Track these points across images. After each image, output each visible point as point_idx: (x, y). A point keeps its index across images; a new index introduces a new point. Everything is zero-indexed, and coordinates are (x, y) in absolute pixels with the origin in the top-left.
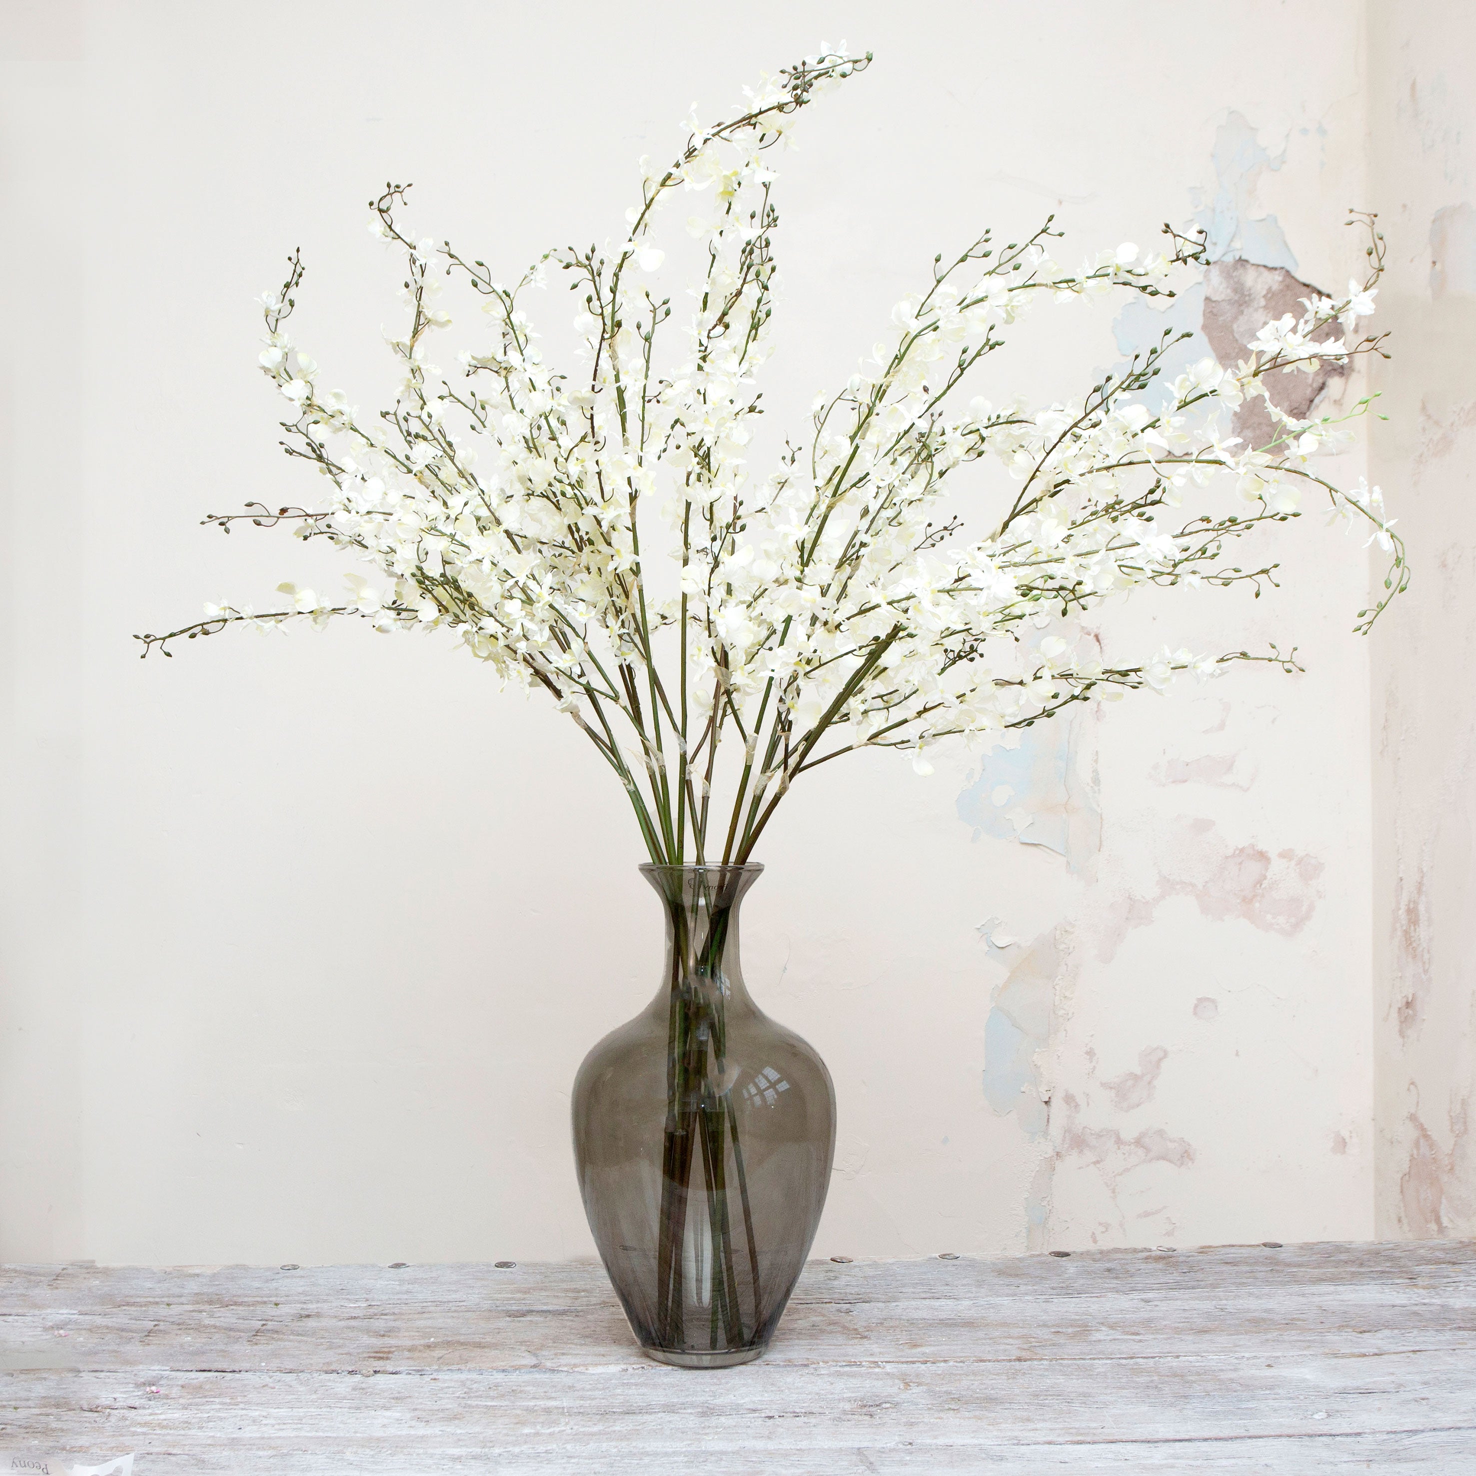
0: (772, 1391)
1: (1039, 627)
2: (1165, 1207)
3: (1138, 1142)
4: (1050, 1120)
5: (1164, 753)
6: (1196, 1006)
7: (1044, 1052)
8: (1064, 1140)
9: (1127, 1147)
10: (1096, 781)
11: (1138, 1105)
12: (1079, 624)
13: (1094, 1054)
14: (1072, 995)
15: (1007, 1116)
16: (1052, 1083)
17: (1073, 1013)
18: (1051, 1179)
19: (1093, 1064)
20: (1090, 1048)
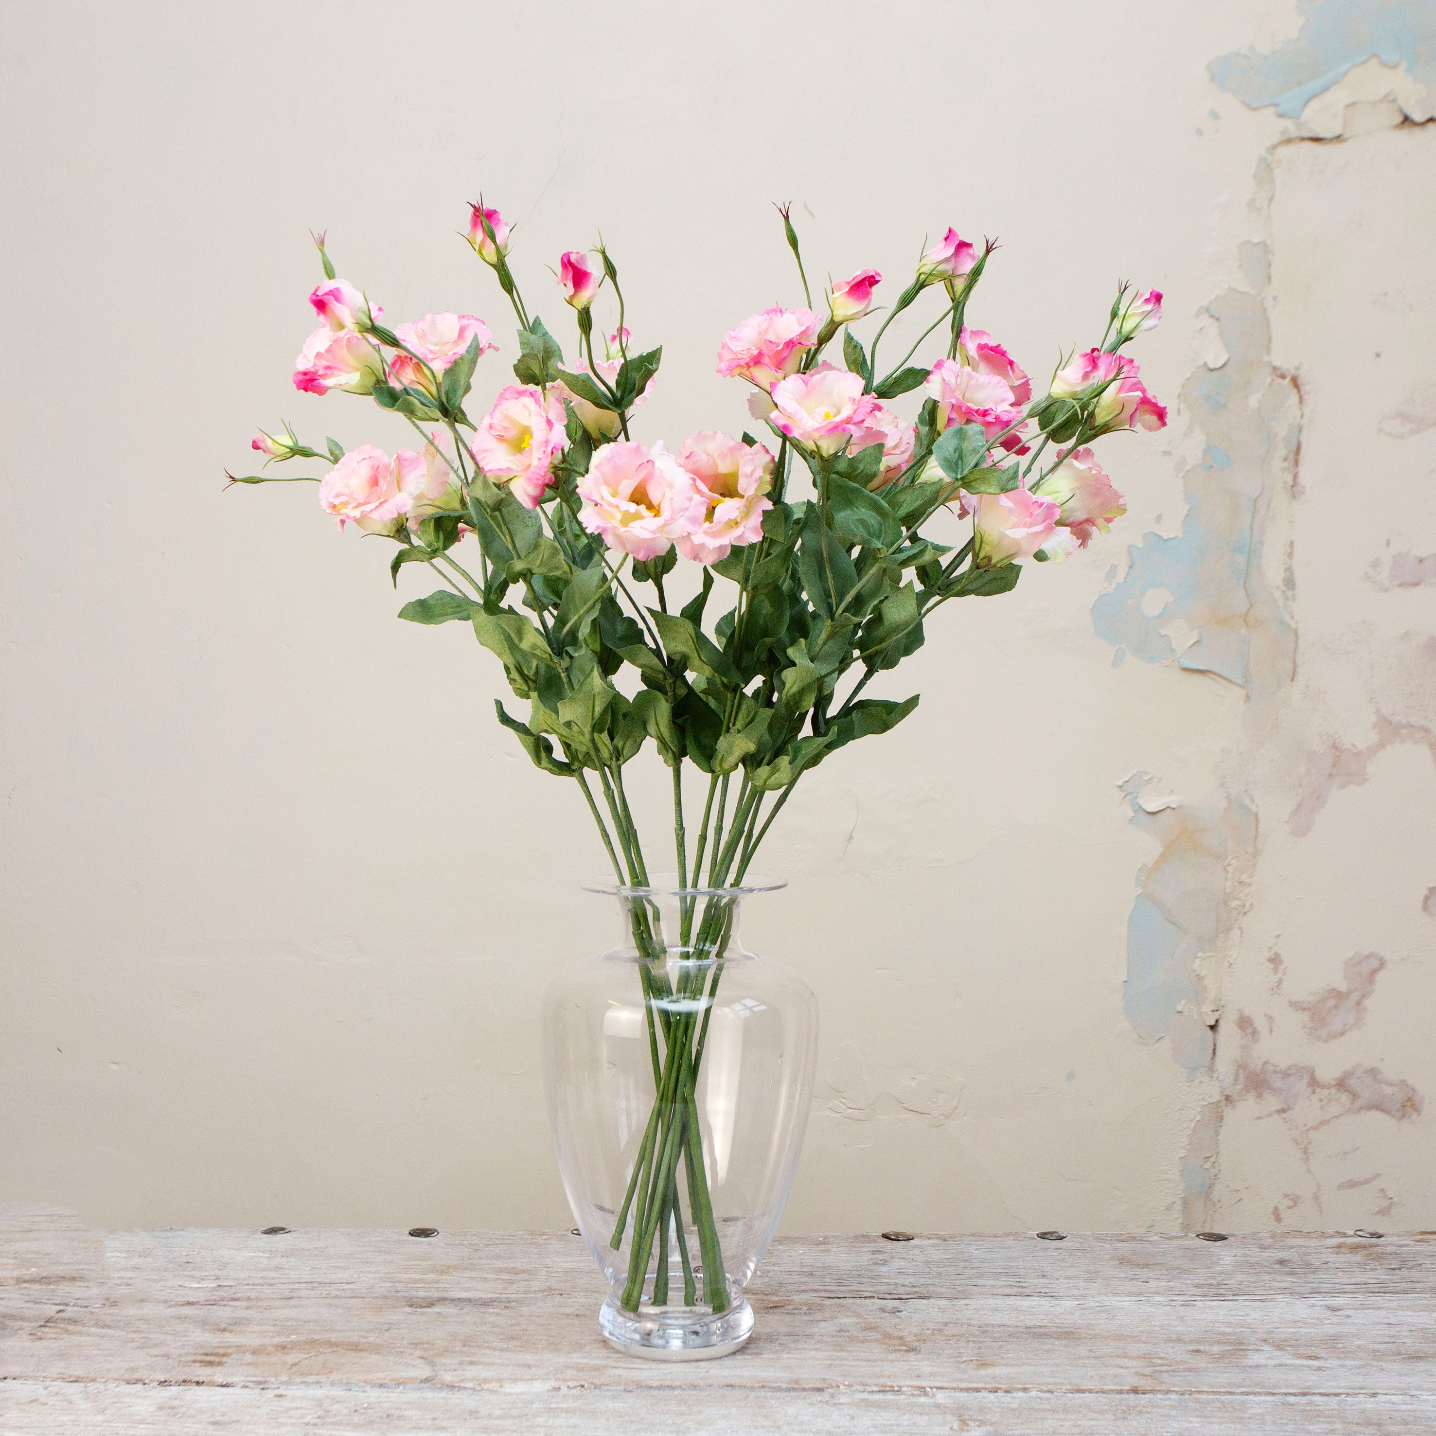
0: (763, 1427)
1: (1212, 366)
2: (1378, 1176)
3: (1341, 1084)
4: (1218, 1052)
5: (1388, 544)
6: (1427, 899)
7: (1211, 957)
8: (1236, 1079)
9: (1326, 1091)
10: (1290, 583)
11: (1342, 1033)
12: (1269, 363)
13: (1281, 962)
14: (1250, 880)
15: (1157, 1045)
16: (1220, 1000)
17: (1252, 905)
18: (1217, 1133)
19: (1279, 975)
20: (1275, 953)
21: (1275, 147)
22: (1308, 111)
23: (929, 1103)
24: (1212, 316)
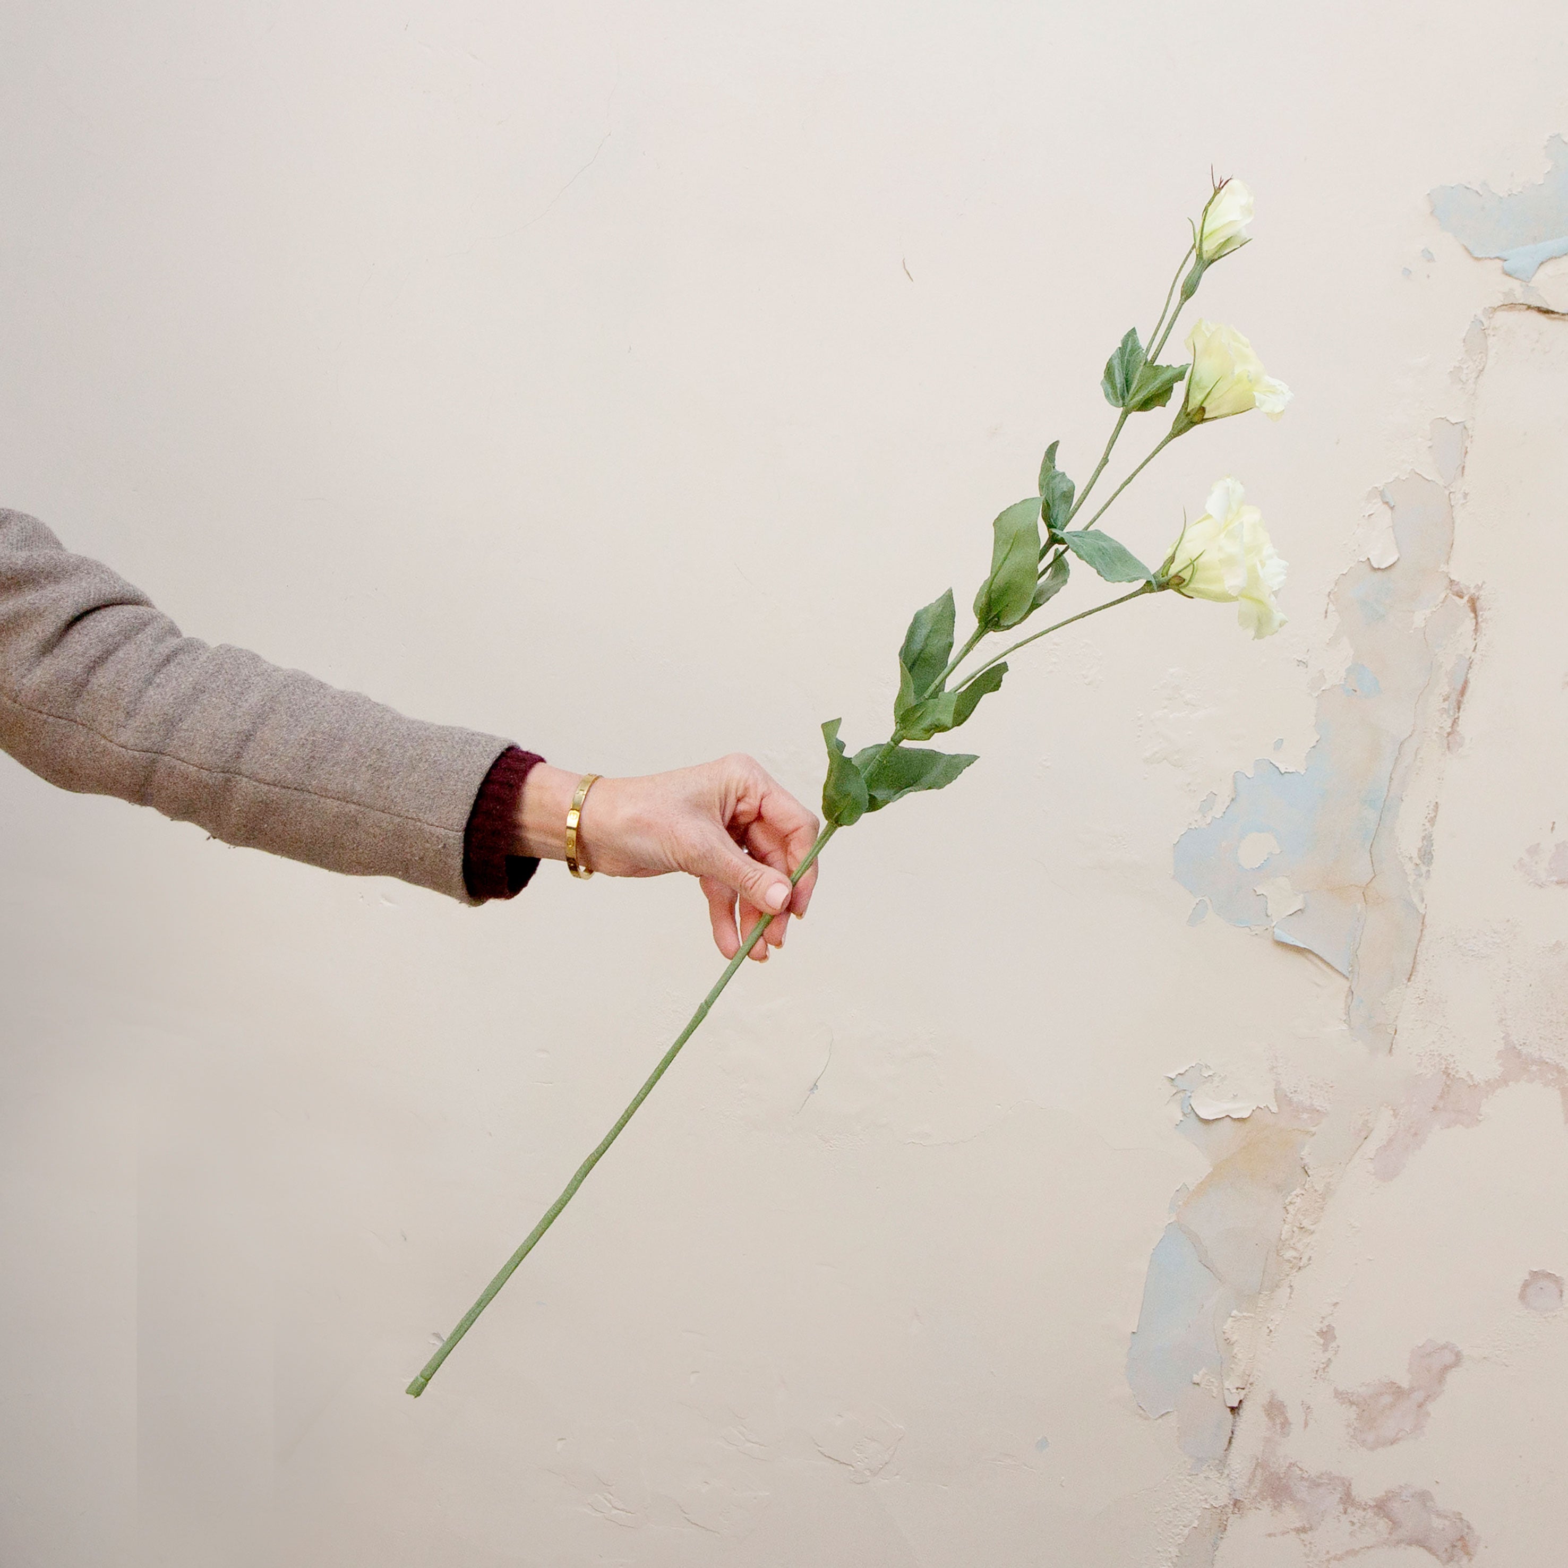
1: (1376, 566)
3: (1381, 1507)
4: (1235, 1443)
5: (1553, 829)
6: (1526, 1285)
7: (1246, 1318)
8: (1251, 1481)
9: (1360, 1513)
10: (1426, 855)
12: (1447, 575)
13: (1334, 1338)
14: (1312, 1228)
15: (1160, 1421)
16: (1249, 1376)
17: (1310, 1259)
18: (1215, 1547)
19: (1328, 1355)
20: (1329, 1326)
21: (1495, 310)
22: (1541, 275)
23: (854, 1451)
24: (1386, 503)
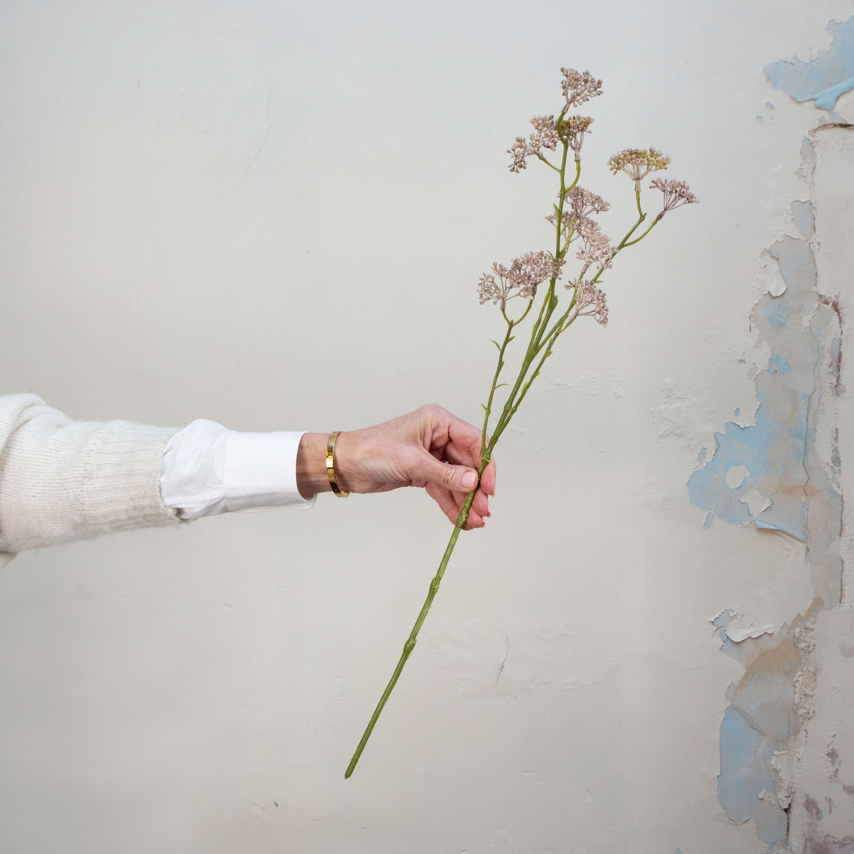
1: (774, 295)
4: (791, 829)
7: (784, 754)
10: (836, 460)
12: (817, 293)
13: (837, 756)
14: (812, 693)
15: (744, 825)
16: (791, 788)
17: (814, 712)
19: (836, 766)
20: (833, 750)
21: (815, 131)
22: (839, 105)
24: (773, 257)
